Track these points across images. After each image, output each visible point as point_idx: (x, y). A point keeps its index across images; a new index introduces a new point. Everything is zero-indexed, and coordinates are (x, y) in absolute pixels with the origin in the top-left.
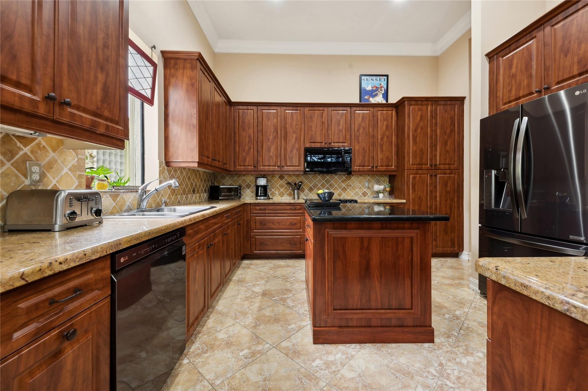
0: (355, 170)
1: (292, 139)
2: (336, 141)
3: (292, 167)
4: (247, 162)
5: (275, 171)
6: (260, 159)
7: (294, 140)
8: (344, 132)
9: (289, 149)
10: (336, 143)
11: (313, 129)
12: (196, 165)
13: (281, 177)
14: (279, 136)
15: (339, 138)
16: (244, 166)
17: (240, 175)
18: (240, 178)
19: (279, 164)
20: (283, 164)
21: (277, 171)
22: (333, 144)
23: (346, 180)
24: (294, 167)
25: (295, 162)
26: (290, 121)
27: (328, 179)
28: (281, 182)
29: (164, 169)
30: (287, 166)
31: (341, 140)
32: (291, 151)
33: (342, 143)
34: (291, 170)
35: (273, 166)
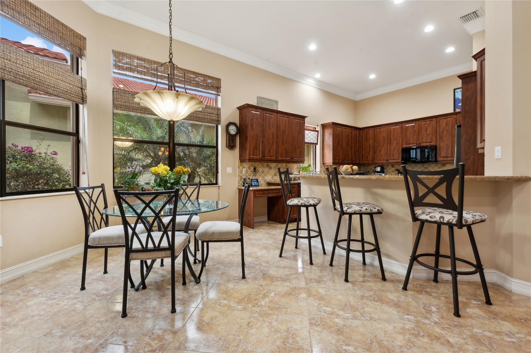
0: (440, 160)
1: (394, 143)
2: (425, 141)
3: (394, 160)
4: (368, 159)
5: (384, 163)
6: (376, 156)
7: (395, 144)
8: (431, 135)
9: (392, 150)
10: (425, 143)
11: (408, 136)
12: (332, 164)
13: (393, 166)
14: (386, 143)
15: (427, 140)
16: (367, 161)
17: (368, 166)
18: (369, 167)
19: (386, 159)
20: (389, 159)
21: (385, 163)
22: (422, 144)
23: (441, 167)
24: (395, 160)
25: (396, 157)
26: (393, 133)
27: (426, 167)
28: (393, 169)
29: (322, 166)
30: (391, 160)
31: (428, 141)
32: (394, 151)
33: (430, 142)
34: (393, 162)
35: (383, 160)
